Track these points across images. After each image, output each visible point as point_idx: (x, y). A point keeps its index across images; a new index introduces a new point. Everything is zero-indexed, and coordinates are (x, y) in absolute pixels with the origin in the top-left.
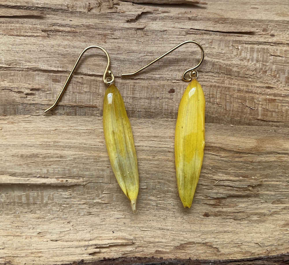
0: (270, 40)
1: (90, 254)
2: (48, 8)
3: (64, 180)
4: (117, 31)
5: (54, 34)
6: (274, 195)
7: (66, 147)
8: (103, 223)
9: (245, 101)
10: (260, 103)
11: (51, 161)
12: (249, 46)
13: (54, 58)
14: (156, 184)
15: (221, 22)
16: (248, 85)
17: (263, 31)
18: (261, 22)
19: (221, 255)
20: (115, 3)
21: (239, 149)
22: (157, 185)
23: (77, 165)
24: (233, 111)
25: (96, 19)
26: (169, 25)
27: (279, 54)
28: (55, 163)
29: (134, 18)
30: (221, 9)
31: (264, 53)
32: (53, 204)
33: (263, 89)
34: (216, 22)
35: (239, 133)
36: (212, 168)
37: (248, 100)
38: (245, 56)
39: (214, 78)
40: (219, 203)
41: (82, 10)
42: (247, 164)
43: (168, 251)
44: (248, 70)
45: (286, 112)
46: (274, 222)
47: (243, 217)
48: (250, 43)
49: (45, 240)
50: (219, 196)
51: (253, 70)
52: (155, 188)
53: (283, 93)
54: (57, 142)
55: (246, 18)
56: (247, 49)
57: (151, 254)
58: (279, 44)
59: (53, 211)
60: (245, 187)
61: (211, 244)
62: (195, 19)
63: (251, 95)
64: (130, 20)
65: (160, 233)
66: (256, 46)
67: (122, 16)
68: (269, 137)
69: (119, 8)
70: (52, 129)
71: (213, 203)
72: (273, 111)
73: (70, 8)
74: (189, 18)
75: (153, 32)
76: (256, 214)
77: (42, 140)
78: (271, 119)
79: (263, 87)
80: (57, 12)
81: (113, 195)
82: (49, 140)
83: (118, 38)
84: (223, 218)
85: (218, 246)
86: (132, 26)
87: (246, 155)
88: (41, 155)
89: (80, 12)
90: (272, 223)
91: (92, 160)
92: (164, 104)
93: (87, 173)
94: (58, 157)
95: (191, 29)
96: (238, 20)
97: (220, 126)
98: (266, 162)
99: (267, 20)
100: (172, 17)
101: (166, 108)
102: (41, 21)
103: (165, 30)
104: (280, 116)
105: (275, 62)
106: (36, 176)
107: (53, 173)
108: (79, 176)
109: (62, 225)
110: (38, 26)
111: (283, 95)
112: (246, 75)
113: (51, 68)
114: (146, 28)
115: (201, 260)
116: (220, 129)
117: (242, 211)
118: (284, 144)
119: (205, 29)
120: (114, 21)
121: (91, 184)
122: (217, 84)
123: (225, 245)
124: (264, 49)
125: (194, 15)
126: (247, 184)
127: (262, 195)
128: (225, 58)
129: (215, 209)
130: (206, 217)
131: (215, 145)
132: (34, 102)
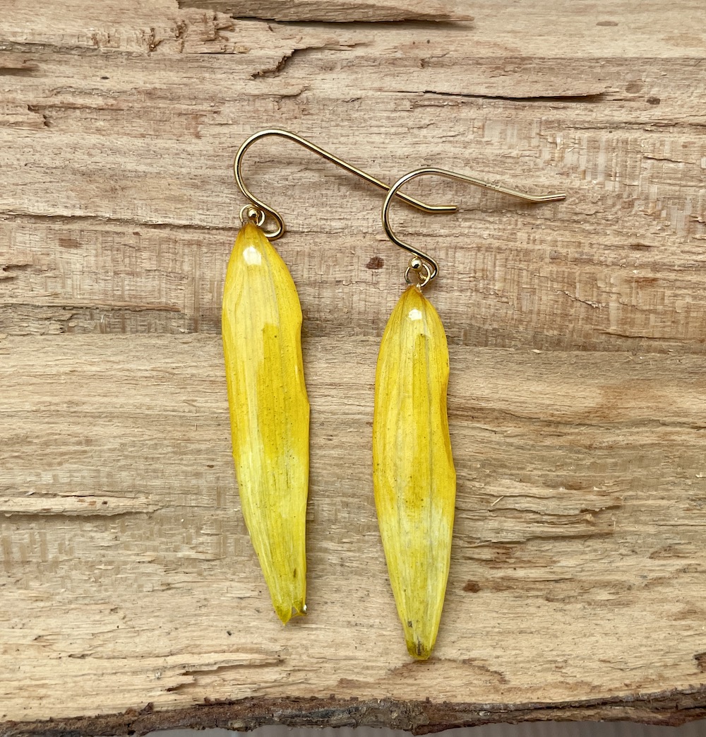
0: (644, 117)
1: (169, 690)
2: (44, 45)
3: (99, 501)
4: (227, 105)
5: (61, 114)
6: (655, 535)
7: (99, 417)
8: (204, 610)
9: (572, 285)
10: (614, 290)
11: (63, 454)
12: (586, 135)
13: (63, 184)
14: (339, 507)
15: (510, 68)
16: (580, 243)
17: (628, 90)
18: (622, 65)
19: (509, 690)
20: (221, 25)
21: (552, 415)
22: (339, 510)
23: (129, 462)
24: (538, 313)
25: (171, 71)
26: (367, 83)
27: (667, 155)
28: (72, 458)
29: (273, 66)
30: (512, 32)
31: (627, 152)
32: (72, 563)
33: (623, 253)
34: (497, 68)
35: (555, 371)
36: (483, 466)
37: (580, 281)
38: (575, 163)
39: (488, 225)
40: (504, 556)
41: (134, 48)
42: (579, 452)
43: (371, 680)
44: (583, 199)
45: (686, 311)
46: (655, 607)
47: (572, 593)
48: (587, 125)
49: (54, 655)
50: (505, 538)
51: (594, 201)
52: (336, 520)
53: (678, 261)
54: (77, 404)
55: (580, 55)
56: (579, 143)
57: (327, 688)
58: (667, 126)
59: (72, 582)
60: (572, 512)
61: (483, 662)
62: (439, 63)
63: (588, 268)
64: (261, 73)
65: (350, 635)
66: (604, 136)
67: (240, 62)
68: (638, 379)
69: (232, 40)
70: (62, 370)
71: (488, 557)
72: (650, 311)
73: (101, 44)
74: (422, 60)
75: (324, 103)
76: (605, 585)
77: (36, 398)
78: (644, 333)
79: (622, 247)
80: (68, 54)
81: (226, 538)
82: (56, 400)
83: (230, 122)
84: (516, 594)
85: (501, 669)
86: (265, 91)
87: (572, 430)
88: (37, 437)
89: (129, 54)
90: (648, 609)
91: (170, 449)
92: (355, 298)
93: (157, 482)
94: (79, 443)
95: (427, 92)
96: (559, 61)
97: (504, 353)
98: (629, 447)
99: (638, 58)
100: (375, 60)
101: (362, 309)
102: (27, 81)
103: (355, 97)
104: (669, 323)
105: (657, 177)
106: (26, 492)
107: (69, 484)
108: (135, 491)
109: (98, 617)
110: (19, 96)
111: (679, 266)
112: (576, 214)
113: (57, 210)
114: (304, 95)
115: (458, 704)
116: (504, 363)
117: (567, 577)
118: (679, 400)
119: (465, 92)
120: (219, 76)
121: (168, 510)
122: (496, 243)
123: (521, 665)
124: (626, 142)
125: (438, 52)
126: (578, 506)
127: (623, 534)
128: (519, 171)
129: (494, 571)
130: (471, 594)
131: (490, 405)
132: (14, 301)
